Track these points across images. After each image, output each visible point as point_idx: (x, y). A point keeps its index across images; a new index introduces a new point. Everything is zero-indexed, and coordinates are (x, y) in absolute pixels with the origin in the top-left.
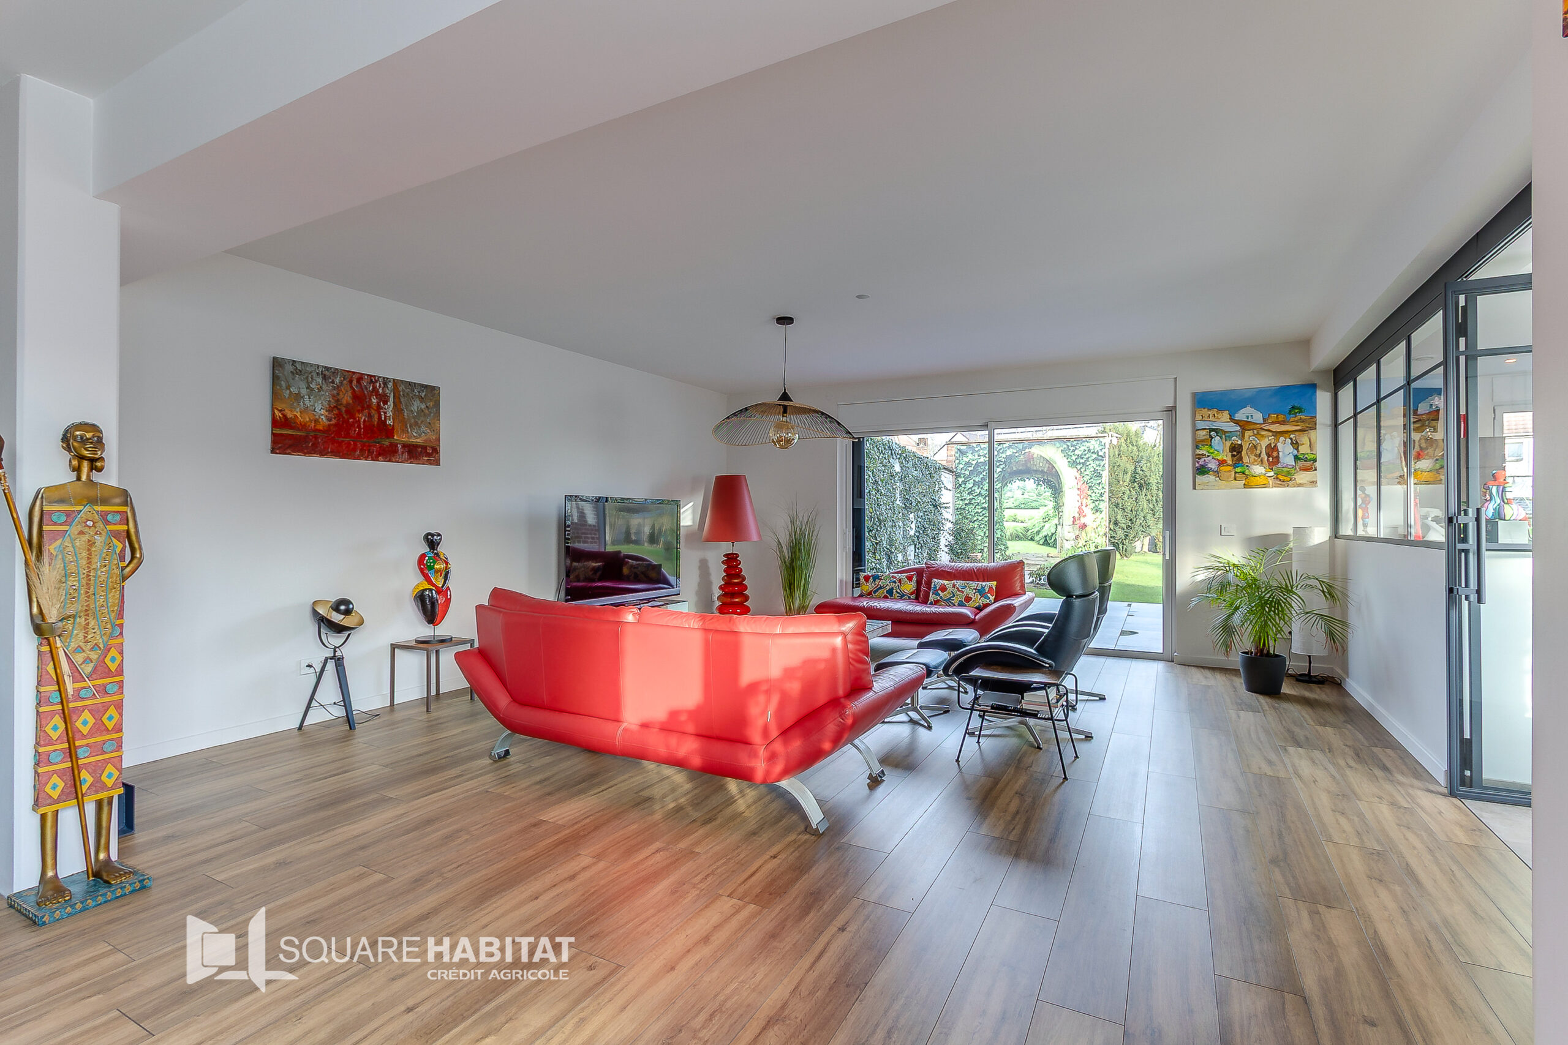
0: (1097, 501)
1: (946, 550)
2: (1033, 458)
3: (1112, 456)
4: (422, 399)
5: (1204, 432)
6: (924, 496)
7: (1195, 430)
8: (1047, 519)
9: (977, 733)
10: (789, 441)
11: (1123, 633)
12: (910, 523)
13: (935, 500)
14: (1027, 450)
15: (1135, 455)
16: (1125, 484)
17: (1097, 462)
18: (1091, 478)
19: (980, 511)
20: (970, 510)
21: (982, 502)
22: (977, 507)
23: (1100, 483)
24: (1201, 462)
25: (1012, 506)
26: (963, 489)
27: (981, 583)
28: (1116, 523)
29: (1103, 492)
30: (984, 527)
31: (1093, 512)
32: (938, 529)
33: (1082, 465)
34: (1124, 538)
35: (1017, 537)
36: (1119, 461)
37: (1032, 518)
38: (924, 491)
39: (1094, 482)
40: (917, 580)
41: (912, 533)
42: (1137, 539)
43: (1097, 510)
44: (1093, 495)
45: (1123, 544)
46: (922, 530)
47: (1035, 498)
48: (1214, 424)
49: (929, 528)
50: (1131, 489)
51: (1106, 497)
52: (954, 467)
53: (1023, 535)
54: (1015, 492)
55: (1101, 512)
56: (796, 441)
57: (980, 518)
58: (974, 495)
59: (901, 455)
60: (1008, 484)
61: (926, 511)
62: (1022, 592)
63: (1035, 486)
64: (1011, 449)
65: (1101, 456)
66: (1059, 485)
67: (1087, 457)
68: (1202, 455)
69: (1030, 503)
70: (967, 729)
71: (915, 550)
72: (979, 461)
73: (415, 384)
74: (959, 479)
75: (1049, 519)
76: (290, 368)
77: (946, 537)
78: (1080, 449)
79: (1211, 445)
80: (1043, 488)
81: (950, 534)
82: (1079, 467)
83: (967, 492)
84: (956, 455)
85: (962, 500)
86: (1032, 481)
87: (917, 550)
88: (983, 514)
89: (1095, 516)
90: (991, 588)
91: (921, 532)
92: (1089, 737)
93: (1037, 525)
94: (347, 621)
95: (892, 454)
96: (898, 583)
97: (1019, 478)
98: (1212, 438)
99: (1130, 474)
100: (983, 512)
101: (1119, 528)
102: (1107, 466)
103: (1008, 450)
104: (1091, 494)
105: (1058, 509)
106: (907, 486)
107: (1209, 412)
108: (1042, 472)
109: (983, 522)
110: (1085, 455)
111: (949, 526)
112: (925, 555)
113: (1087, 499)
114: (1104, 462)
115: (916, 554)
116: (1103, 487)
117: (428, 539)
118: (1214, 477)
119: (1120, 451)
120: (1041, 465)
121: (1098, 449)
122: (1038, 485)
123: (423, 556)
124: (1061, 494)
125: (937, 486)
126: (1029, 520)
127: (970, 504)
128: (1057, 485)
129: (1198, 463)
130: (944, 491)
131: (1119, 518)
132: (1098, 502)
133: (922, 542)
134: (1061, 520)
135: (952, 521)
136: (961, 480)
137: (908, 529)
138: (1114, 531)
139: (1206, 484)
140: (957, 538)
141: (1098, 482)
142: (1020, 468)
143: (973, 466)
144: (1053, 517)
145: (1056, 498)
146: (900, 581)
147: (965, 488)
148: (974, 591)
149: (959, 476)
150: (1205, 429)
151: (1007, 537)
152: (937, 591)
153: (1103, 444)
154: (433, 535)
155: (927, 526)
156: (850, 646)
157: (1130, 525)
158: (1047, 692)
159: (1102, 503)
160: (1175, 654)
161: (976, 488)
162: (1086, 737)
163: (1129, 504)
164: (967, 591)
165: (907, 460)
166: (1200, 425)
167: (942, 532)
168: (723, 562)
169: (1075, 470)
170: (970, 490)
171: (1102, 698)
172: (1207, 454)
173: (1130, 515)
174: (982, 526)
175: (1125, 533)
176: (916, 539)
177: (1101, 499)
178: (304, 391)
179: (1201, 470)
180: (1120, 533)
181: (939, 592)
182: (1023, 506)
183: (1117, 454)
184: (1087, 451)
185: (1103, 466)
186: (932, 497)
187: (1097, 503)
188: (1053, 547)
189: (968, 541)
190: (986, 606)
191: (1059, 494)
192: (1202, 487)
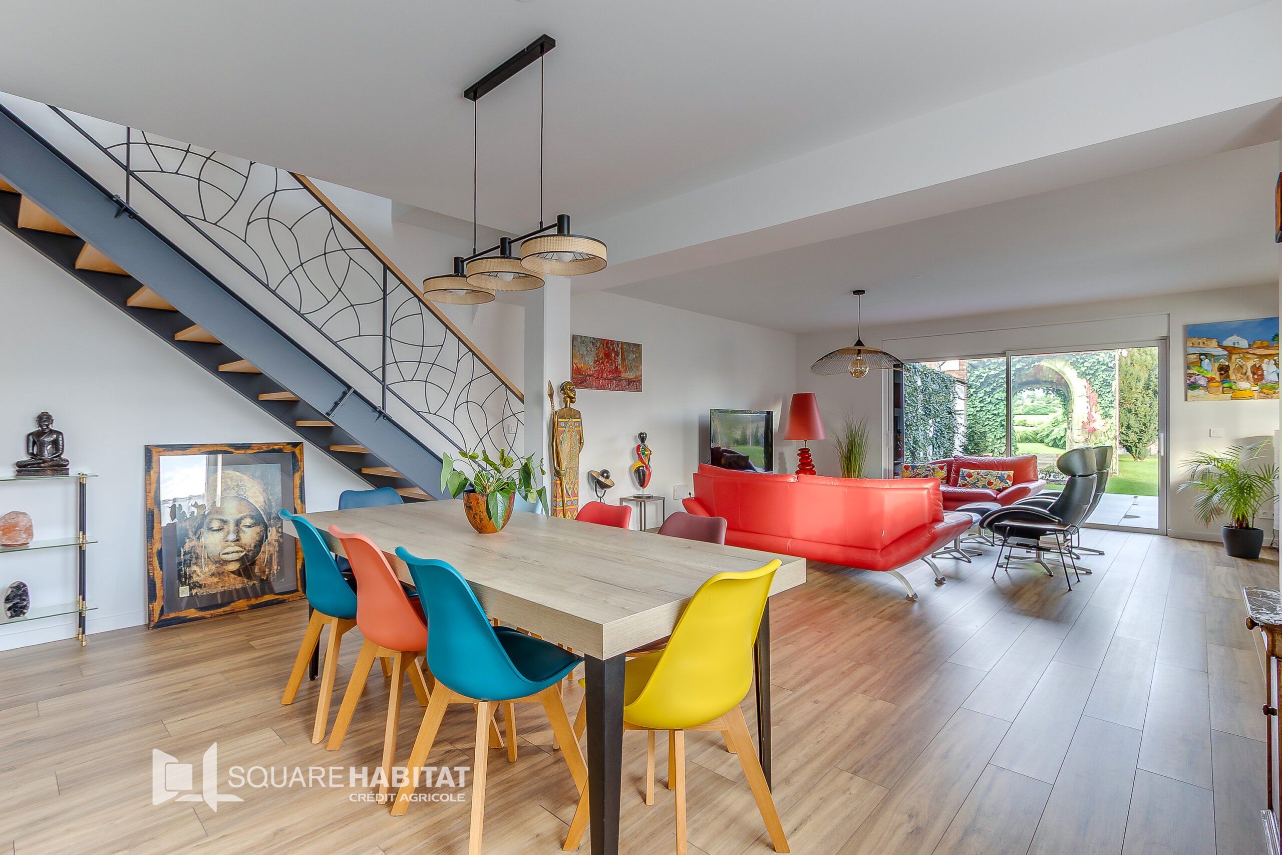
0: (1106, 407)
1: (960, 449)
2: (1042, 370)
3: (1124, 365)
4: (633, 352)
5: (1195, 356)
6: (941, 405)
7: (1187, 355)
8: (1056, 424)
9: (1005, 566)
10: (862, 373)
11: (1126, 517)
12: (930, 427)
13: (950, 408)
14: (1036, 364)
15: (1149, 363)
16: (1138, 391)
17: (1107, 373)
18: (1101, 387)
19: (990, 417)
20: (981, 416)
21: (992, 409)
22: (988, 413)
23: (1109, 392)
24: (1192, 380)
25: (1021, 412)
26: (974, 398)
27: (1001, 472)
28: (1129, 427)
29: (1113, 400)
30: (994, 431)
31: (1102, 417)
32: (953, 432)
33: (1091, 376)
34: (1137, 441)
35: (1026, 440)
36: (1131, 370)
37: (1041, 423)
38: (941, 401)
39: (1104, 390)
40: (947, 470)
41: (931, 435)
42: (1151, 442)
43: (1106, 416)
44: (1103, 402)
45: (1136, 447)
46: (939, 433)
47: (1045, 405)
48: (1204, 350)
49: (946, 430)
50: (1145, 396)
51: (1116, 403)
52: (965, 379)
53: (1033, 438)
54: (1024, 399)
55: (1111, 417)
56: (867, 373)
57: (991, 423)
58: (985, 403)
59: (922, 372)
60: (1018, 393)
61: (942, 418)
62: (1035, 479)
63: (1044, 394)
64: (1021, 363)
65: (1110, 367)
66: (1068, 394)
67: (1096, 368)
68: (1193, 374)
69: (1039, 410)
70: (998, 563)
71: (933, 449)
72: (990, 374)
73: (631, 343)
74: (970, 389)
75: (1058, 424)
76: (579, 340)
77: (960, 439)
78: (1089, 361)
79: (1200, 366)
80: (1052, 396)
81: (964, 436)
82: (1088, 377)
83: (978, 401)
84: (968, 369)
85: (973, 407)
86: (1041, 390)
87: (935, 450)
88: (994, 420)
89: (1104, 421)
90: (1009, 476)
91: (939, 434)
92: (1089, 572)
93: (1046, 429)
94: (607, 482)
95: (915, 372)
96: (932, 472)
97: (1029, 388)
98: (1202, 360)
99: (1143, 381)
100: (994, 418)
101: (1132, 432)
102: (1117, 376)
103: (1018, 364)
104: (1100, 401)
105: (1067, 415)
106: (927, 397)
107: (1199, 341)
108: (1052, 382)
109: (993, 427)
110: (1095, 366)
111: (962, 429)
112: (942, 453)
113: (1096, 406)
114: (1114, 373)
115: (934, 453)
116: (1113, 395)
117: (641, 436)
118: (1203, 391)
119: (1133, 361)
120: (1050, 376)
121: (1108, 361)
122: (1047, 394)
123: (639, 447)
124: (1070, 401)
125: (952, 396)
126: (1038, 424)
127: (981, 411)
128: (1066, 394)
129: (1189, 380)
130: (958, 401)
131: (1132, 423)
132: (1108, 408)
133: (939, 443)
134: (1070, 425)
135: (965, 425)
136: (972, 390)
137: (928, 432)
138: (1127, 435)
139: (1197, 397)
140: (970, 440)
141: (1108, 391)
142: (1030, 379)
143: (984, 378)
144: (1062, 422)
145: (1065, 405)
146: (934, 470)
147: (976, 397)
148: (995, 478)
149: (971, 387)
150: (1196, 353)
151: (1017, 439)
152: (964, 477)
153: (1112, 356)
154: (643, 434)
155: (944, 429)
156: (932, 496)
157: (1144, 429)
158: (1057, 536)
159: (1111, 409)
160: (1169, 530)
161: (987, 397)
162: (1087, 572)
163: (1143, 409)
164: (989, 477)
165: (927, 375)
166: (1191, 351)
167: (956, 435)
168: (798, 455)
169: (1084, 380)
170: (981, 399)
171: (1102, 553)
172: (1197, 373)
173: (1143, 420)
174: (993, 430)
175: (1138, 437)
176: (934, 440)
177: (1110, 405)
178: (585, 353)
179: (1192, 386)
180: (1133, 437)
181: (966, 478)
182: (1032, 412)
183: (1129, 363)
184: (1096, 364)
185: (1113, 376)
186: (948, 406)
187: (1106, 409)
188: (1062, 448)
189: (981, 442)
190: (1006, 488)
191: (1068, 401)
192: (1193, 399)
